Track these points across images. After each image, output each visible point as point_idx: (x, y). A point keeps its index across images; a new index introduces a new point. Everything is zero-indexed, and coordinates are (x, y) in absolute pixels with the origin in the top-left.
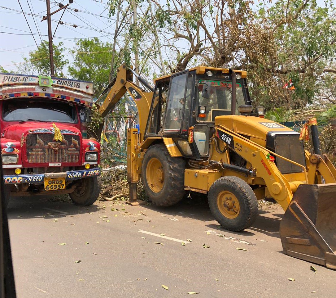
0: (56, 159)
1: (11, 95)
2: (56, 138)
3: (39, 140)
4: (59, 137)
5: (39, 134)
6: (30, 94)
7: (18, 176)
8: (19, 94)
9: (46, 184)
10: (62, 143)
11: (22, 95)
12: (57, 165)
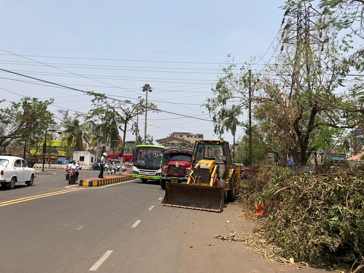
0: (176, 173)
1: (171, 152)
2: (176, 166)
3: (172, 167)
4: (177, 166)
5: (172, 165)
6: (176, 152)
7: (165, 177)
8: (173, 152)
9: (172, 180)
10: (178, 168)
11: (174, 152)
12: (176, 175)
